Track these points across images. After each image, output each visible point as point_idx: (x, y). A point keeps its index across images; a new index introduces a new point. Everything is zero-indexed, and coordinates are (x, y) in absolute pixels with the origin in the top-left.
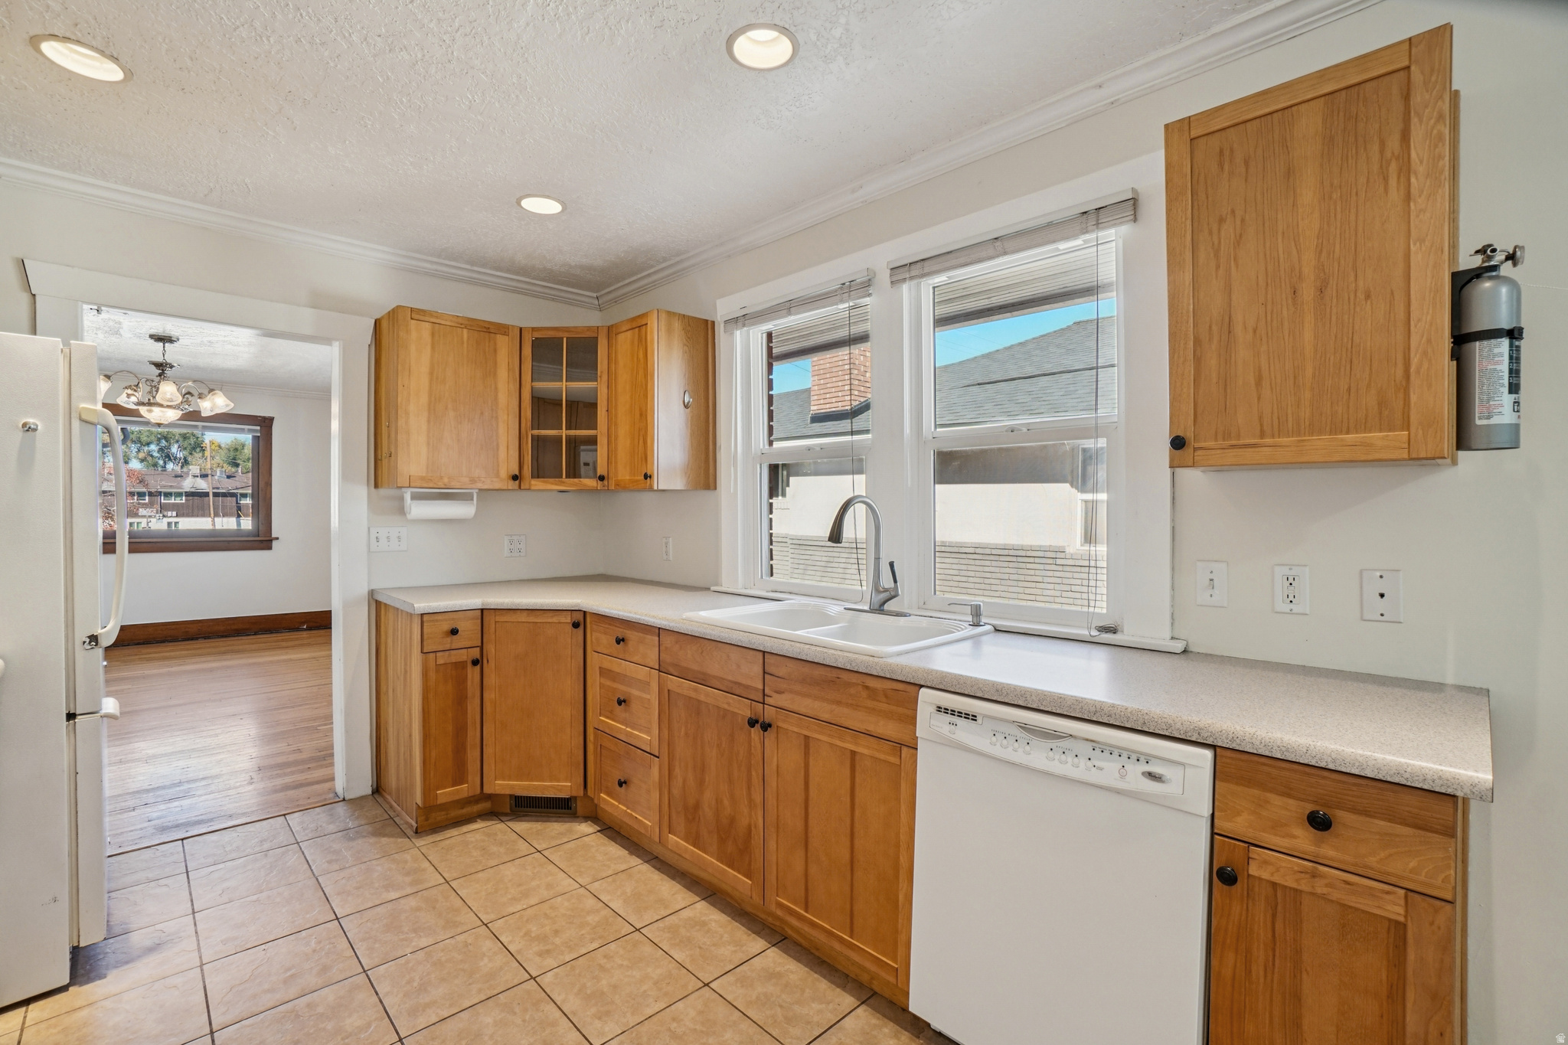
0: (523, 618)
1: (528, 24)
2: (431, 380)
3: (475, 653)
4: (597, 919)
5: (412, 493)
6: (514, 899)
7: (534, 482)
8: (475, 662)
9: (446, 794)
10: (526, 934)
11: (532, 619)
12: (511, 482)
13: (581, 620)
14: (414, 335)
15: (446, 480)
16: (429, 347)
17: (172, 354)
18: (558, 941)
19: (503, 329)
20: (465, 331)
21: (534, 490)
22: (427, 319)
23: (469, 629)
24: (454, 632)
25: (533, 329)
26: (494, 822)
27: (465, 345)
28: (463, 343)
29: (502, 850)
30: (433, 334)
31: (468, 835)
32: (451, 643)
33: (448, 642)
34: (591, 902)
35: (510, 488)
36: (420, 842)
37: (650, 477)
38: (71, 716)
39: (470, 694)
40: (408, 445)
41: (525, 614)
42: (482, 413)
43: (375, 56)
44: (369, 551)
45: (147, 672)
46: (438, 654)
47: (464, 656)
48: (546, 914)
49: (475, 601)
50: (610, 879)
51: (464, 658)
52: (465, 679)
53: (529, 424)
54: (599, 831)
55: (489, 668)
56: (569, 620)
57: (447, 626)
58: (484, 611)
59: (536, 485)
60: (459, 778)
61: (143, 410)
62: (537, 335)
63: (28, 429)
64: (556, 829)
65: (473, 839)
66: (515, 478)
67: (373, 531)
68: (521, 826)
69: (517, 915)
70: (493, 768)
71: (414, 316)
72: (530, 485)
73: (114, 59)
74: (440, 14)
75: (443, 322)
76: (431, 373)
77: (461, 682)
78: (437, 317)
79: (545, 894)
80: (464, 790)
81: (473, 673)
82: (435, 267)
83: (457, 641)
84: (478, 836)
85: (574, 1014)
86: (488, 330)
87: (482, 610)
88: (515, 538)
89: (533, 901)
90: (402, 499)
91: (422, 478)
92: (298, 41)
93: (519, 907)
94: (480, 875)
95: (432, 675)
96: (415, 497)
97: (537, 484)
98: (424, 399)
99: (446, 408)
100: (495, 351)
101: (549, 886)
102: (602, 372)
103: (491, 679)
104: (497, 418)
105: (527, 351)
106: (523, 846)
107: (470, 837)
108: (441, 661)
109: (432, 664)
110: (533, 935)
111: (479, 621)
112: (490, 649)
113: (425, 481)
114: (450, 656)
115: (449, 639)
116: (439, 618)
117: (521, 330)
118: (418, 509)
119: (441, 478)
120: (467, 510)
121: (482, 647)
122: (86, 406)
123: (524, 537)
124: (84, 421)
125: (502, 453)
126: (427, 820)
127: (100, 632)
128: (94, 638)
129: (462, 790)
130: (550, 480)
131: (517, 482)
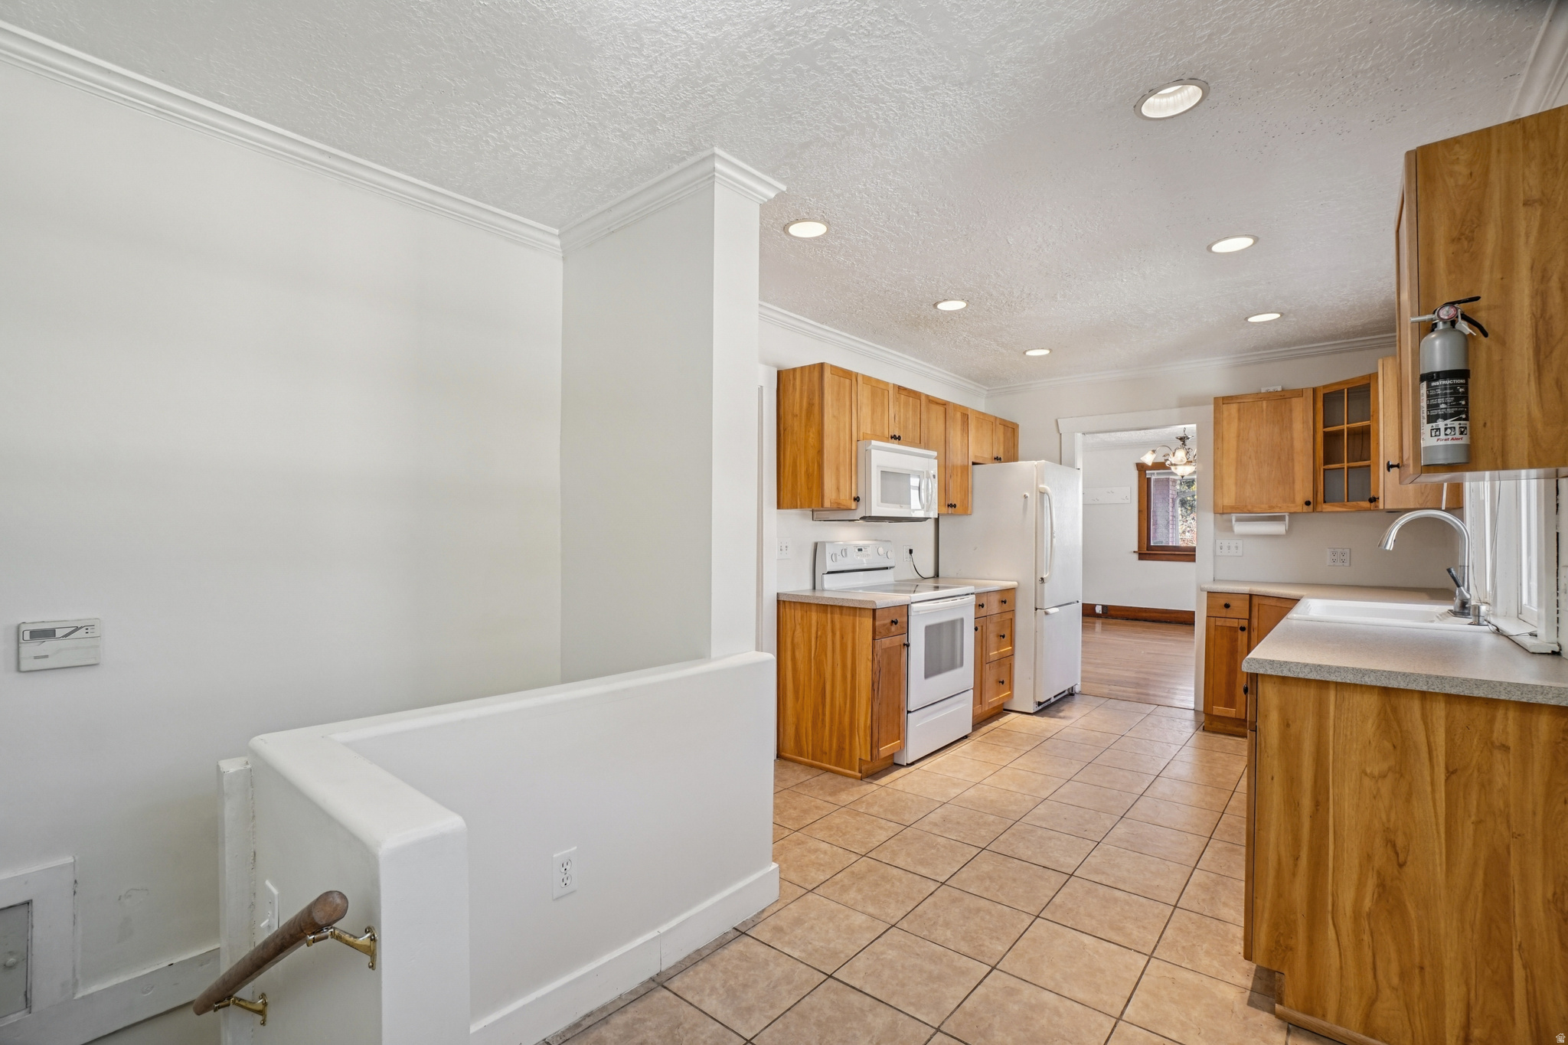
0: (1273, 602)
2: (1238, 441)
3: (1245, 623)
5: (1236, 517)
7: (1324, 506)
8: (1242, 629)
9: (1219, 710)
11: (1279, 604)
12: (1305, 507)
14: (1226, 414)
15: (1249, 507)
16: (1236, 420)
19: (1299, 393)
20: (1265, 404)
21: (1326, 512)
22: (1235, 401)
23: (1240, 609)
24: (1227, 606)
25: (1325, 387)
27: (1265, 413)
28: (1263, 411)
30: (1239, 410)
31: (1228, 740)
32: (1226, 613)
33: (1224, 612)
35: (1305, 510)
36: (1198, 733)
38: (1036, 609)
40: (1222, 486)
42: (1279, 458)
44: (1215, 556)
46: (1217, 619)
47: (1235, 623)
49: (1245, 589)
51: (1236, 625)
52: (1236, 640)
53: (1321, 461)
55: (1254, 635)
57: (1223, 602)
58: (1254, 597)
60: (1230, 703)
62: (1327, 391)
63: (1026, 497)
65: (1226, 742)
66: (1308, 503)
67: (1218, 542)
71: (1225, 401)
72: (1324, 508)
75: (1245, 401)
76: (1238, 436)
77: (1235, 643)
78: (1241, 398)
81: (1244, 638)
83: (1229, 613)
84: (1232, 742)
86: (1282, 398)
87: (1251, 596)
88: (1340, 551)
90: (1231, 521)
91: (1232, 507)
95: (1212, 632)
96: (1238, 520)
97: (1327, 507)
98: (1233, 455)
99: (1250, 458)
100: (1291, 411)
102: (1373, 412)
104: (1293, 460)
105: (1320, 405)
108: (1218, 623)
109: (1213, 625)
111: (1248, 602)
112: (1255, 622)
113: (1234, 509)
114: (1225, 621)
115: (1225, 610)
116: (1218, 595)
117: (1314, 390)
118: (1240, 528)
119: (1246, 506)
120: (1279, 528)
121: (1250, 620)
122: (1041, 486)
123: (1348, 551)
124: (1040, 492)
125: (1298, 486)
126: (1211, 724)
127: (1045, 576)
128: (1042, 579)
129: (1232, 712)
130: (1336, 504)
131: (1311, 506)
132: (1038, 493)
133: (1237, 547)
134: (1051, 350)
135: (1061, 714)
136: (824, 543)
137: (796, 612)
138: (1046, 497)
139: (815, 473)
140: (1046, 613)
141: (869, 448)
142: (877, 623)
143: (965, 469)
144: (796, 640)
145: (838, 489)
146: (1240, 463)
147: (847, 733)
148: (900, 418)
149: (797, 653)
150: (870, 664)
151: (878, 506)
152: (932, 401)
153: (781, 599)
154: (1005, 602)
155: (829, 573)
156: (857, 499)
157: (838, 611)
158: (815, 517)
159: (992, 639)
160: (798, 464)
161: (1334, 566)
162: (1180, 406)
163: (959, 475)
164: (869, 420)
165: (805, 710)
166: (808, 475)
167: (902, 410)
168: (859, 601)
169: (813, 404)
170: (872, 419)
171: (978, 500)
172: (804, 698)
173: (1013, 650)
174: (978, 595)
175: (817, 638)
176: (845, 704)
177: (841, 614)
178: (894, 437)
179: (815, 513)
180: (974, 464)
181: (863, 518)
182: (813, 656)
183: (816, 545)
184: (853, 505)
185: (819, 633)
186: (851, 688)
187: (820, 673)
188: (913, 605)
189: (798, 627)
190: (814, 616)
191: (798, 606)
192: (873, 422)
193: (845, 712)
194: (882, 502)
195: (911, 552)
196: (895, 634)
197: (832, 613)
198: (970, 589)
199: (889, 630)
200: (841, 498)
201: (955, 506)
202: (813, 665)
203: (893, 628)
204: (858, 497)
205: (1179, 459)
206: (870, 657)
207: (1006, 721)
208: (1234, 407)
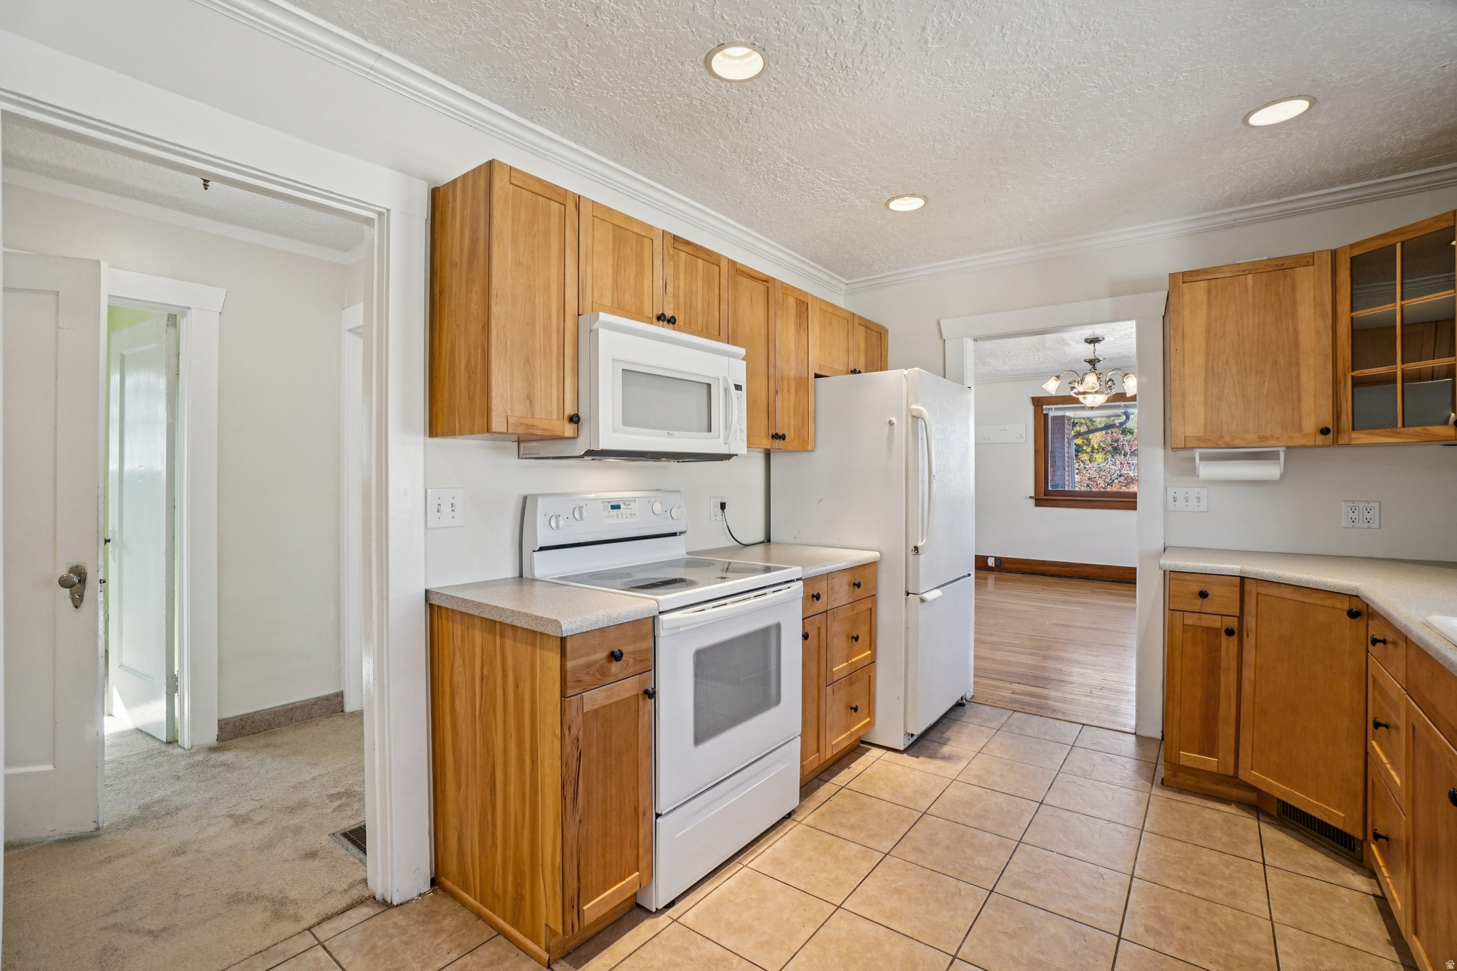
0: (1287, 593)
2: (1208, 338)
3: (1233, 623)
4: (1245, 952)
5: (1200, 454)
6: (1184, 880)
7: (1354, 435)
8: (1230, 632)
9: (1190, 757)
10: (1157, 908)
11: (1297, 597)
12: (1320, 438)
13: (1363, 609)
14: (1187, 297)
15: (1227, 439)
16: (1205, 307)
17: (1100, 352)
18: (1179, 934)
19: (1307, 260)
20: (1250, 277)
21: (1357, 445)
22: (1200, 278)
23: (1225, 599)
24: (1203, 595)
25: (1352, 246)
26: (1247, 815)
27: (1250, 292)
28: (1247, 290)
29: (1225, 839)
30: (1209, 291)
31: (1207, 811)
32: (1201, 606)
33: (1198, 604)
34: (1262, 937)
35: (1319, 443)
36: (1157, 792)
38: (908, 594)
39: (1224, 664)
40: (1183, 407)
41: (1290, 590)
42: (1275, 363)
43: (1005, 108)
44: (1166, 510)
46: (1185, 614)
47: (1216, 622)
48: (1196, 909)
49: (1233, 567)
50: (1314, 937)
51: (1216, 625)
52: (1218, 649)
53: (1349, 364)
54: (1365, 893)
55: (1249, 643)
56: (1346, 607)
57: (1196, 588)
58: (1246, 580)
59: (1357, 439)
60: (1207, 748)
61: (1081, 397)
62: (1356, 252)
63: (891, 423)
64: (1314, 860)
65: (1208, 815)
66: (1325, 431)
67: (1171, 495)
68: (1272, 833)
69: (1169, 891)
70: (1250, 754)
71: (1185, 279)
72: (1350, 439)
73: (913, 195)
75: (1221, 275)
76: (1208, 331)
77: (1213, 653)
78: (1213, 273)
79: (1220, 896)
80: (1213, 764)
81: (1228, 646)
83: (1207, 606)
84: (1215, 816)
86: (1283, 267)
87: (1242, 578)
88: (1361, 505)
89: (1198, 892)
90: (1194, 459)
91: (1199, 439)
93: (1179, 887)
94: (1178, 843)
95: (1178, 633)
96: (1203, 458)
97: (1360, 437)
98: (1200, 359)
99: (1227, 363)
100: (1294, 288)
101: (1233, 894)
103: (1249, 656)
104: (1298, 364)
105: (1344, 276)
106: (1252, 848)
107: (1204, 812)
108: (1187, 622)
109: (1179, 623)
111: (1238, 589)
112: (1250, 621)
113: (1202, 442)
114: (1199, 619)
115: (1199, 601)
116: (1188, 577)
117: (1334, 254)
118: (1208, 470)
119: (1222, 437)
120: (1271, 471)
121: (1241, 618)
122: (913, 407)
123: (1373, 504)
124: (913, 416)
125: (1307, 404)
126: (1175, 777)
127: (919, 544)
128: (916, 548)
129: (1211, 763)
130: (1378, 431)
131: (1330, 436)
132: (910, 418)
133: (1199, 499)
134: (924, 198)
135: (946, 750)
136: (535, 496)
137: (455, 625)
138: (920, 422)
140: (923, 600)
141: (594, 327)
142: (570, 664)
143: (802, 385)
144: (455, 680)
145: (530, 399)
146: (1211, 372)
147: (527, 868)
148: (677, 288)
149: (457, 702)
150: (557, 744)
151: (614, 430)
152: (739, 271)
153: (435, 601)
154: (859, 586)
155: (542, 549)
156: (575, 419)
157: (510, 633)
158: (522, 452)
159: (839, 643)
160: (457, 354)
161: (1354, 527)
162: (1113, 295)
163: (793, 390)
164: (608, 282)
165: (470, 806)
166: (469, 372)
167: (682, 277)
168: (537, 617)
170: (615, 280)
171: (825, 430)
172: (467, 786)
173: (874, 656)
174: (808, 581)
175: (482, 679)
176: (524, 814)
177: (515, 640)
178: (661, 318)
179: (522, 446)
180: (817, 376)
181: (590, 453)
182: (477, 712)
183: (525, 498)
184: (569, 430)
185: (485, 671)
186: (531, 786)
187: (488, 749)
188: (663, 617)
189: (458, 654)
190: (478, 636)
191: (458, 618)
192: (616, 286)
193: (523, 828)
194: (625, 423)
195: (723, 506)
196: (621, 676)
197: (502, 636)
198: (796, 571)
199: (603, 672)
200: (538, 415)
201: (783, 437)
202: (478, 729)
203: (615, 667)
204: (577, 416)
205: (1090, 385)
206: (558, 731)
207: (861, 768)
208: (1201, 287)
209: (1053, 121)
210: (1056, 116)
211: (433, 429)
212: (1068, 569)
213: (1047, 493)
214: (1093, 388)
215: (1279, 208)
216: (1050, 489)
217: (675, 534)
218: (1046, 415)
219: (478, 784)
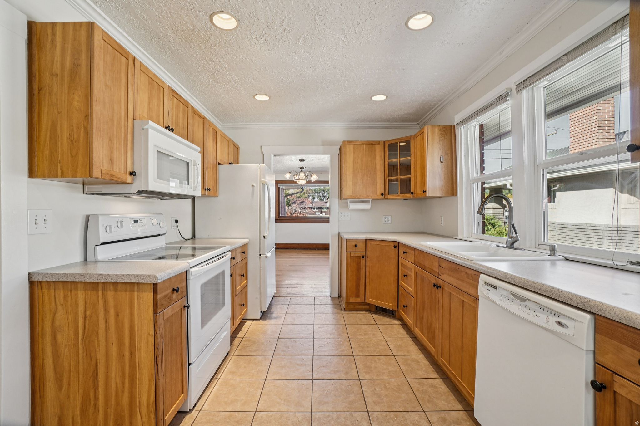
0: (378, 243)
1: (343, 49)
2: (354, 163)
3: (363, 254)
4: (382, 348)
6: (361, 335)
7: (389, 196)
8: (363, 257)
9: (353, 299)
10: (359, 345)
11: (381, 244)
12: (381, 196)
13: (397, 245)
14: (348, 149)
15: (359, 196)
16: (353, 153)
17: (304, 164)
18: (367, 349)
19: (378, 143)
20: (365, 145)
21: (389, 199)
22: (352, 143)
23: (361, 246)
24: (356, 246)
25: (388, 141)
26: (368, 313)
28: (364, 150)
29: (366, 321)
30: (354, 148)
31: (358, 314)
32: (355, 250)
33: (354, 249)
34: (384, 343)
35: (381, 198)
36: (344, 313)
37: (425, 191)
38: (260, 255)
39: (361, 267)
40: (347, 185)
41: (379, 242)
42: (371, 173)
43: (312, 73)
44: (339, 220)
45: (301, 257)
46: (351, 253)
47: (359, 254)
48: (368, 341)
49: (364, 236)
50: (395, 339)
51: (360, 255)
53: (388, 175)
54: (400, 324)
55: (368, 259)
56: (393, 245)
57: (354, 244)
58: (367, 240)
60: (358, 295)
61: (297, 181)
62: (390, 143)
63: (253, 186)
64: (387, 320)
65: (359, 316)
66: (382, 195)
67: (340, 215)
68: (375, 316)
69: (360, 339)
70: (368, 294)
71: (348, 143)
72: (388, 197)
73: (266, 95)
74: (321, 56)
75: (357, 144)
76: (354, 161)
77: (359, 263)
79: (371, 336)
80: (358, 299)
81: (362, 261)
82: (358, 125)
83: (358, 249)
84: (361, 315)
85: (359, 369)
86: (372, 144)
87: (366, 240)
88: (387, 217)
89: (366, 337)
90: (347, 203)
91: (351, 196)
92: (295, 76)
93: (361, 337)
94: (356, 326)
95: (349, 259)
96: (351, 202)
97: (390, 197)
98: (351, 170)
99: (359, 172)
100: (375, 151)
101: (374, 335)
102: (412, 153)
103: (368, 263)
104: (376, 174)
105: (387, 149)
106: (373, 322)
107: (359, 315)
108: (352, 255)
109: (349, 256)
110: (361, 345)
111: (365, 243)
112: (368, 253)
114: (355, 254)
115: (355, 248)
116: (352, 240)
117: (384, 142)
118: (352, 206)
119: (357, 195)
120: (367, 206)
121: (366, 252)
122: (263, 180)
123: (390, 216)
124: (263, 184)
125: (378, 186)
126: (348, 307)
127: (265, 235)
128: (264, 236)
130: (394, 195)
131: (383, 196)
132: (261, 184)
133: (348, 216)
134: (270, 97)
135: (274, 315)
136: (96, 216)
137: (57, 291)
138: (266, 186)
139: (82, 139)
140: (266, 257)
141: (146, 127)
142: (159, 297)
143: (214, 167)
144: (57, 323)
145: (111, 160)
146: (354, 175)
147: (126, 413)
148: (173, 114)
149: (59, 337)
150: (151, 339)
151: (155, 181)
153: (36, 279)
154: (244, 253)
155: (102, 244)
156: (133, 174)
157: (112, 287)
158: (86, 190)
159: (238, 278)
160: (59, 129)
161: (386, 223)
162: (323, 145)
163: (212, 170)
164: (146, 105)
165: (71, 396)
166: (72, 141)
167: (174, 110)
168: (137, 276)
169: (79, 65)
170: (149, 105)
171: (222, 187)
172: (69, 385)
173: (247, 282)
174: (232, 251)
175: (85, 318)
176: (123, 384)
177: (116, 290)
178: (167, 128)
179: (86, 187)
180: (219, 164)
181: (140, 192)
182: (80, 338)
183: (88, 217)
184: (129, 179)
185: (88, 313)
186: (130, 367)
187: (90, 356)
188: (192, 270)
189: (60, 308)
190: (81, 295)
191: (61, 286)
192: (149, 109)
193: (123, 392)
195: (177, 222)
196: (176, 300)
197: (104, 290)
198: (227, 248)
199: (171, 299)
200: (115, 170)
201: (210, 190)
202: (80, 347)
203: (175, 296)
204: (134, 172)
205: (302, 177)
206: (152, 332)
207: (247, 329)
208: (352, 146)
209: (324, 82)
210: (326, 81)
211: (32, 174)
212: (287, 246)
213: (279, 217)
214: (303, 178)
215: (368, 125)
216: (280, 216)
217: (159, 235)
218: (279, 188)
219: (80, 380)
